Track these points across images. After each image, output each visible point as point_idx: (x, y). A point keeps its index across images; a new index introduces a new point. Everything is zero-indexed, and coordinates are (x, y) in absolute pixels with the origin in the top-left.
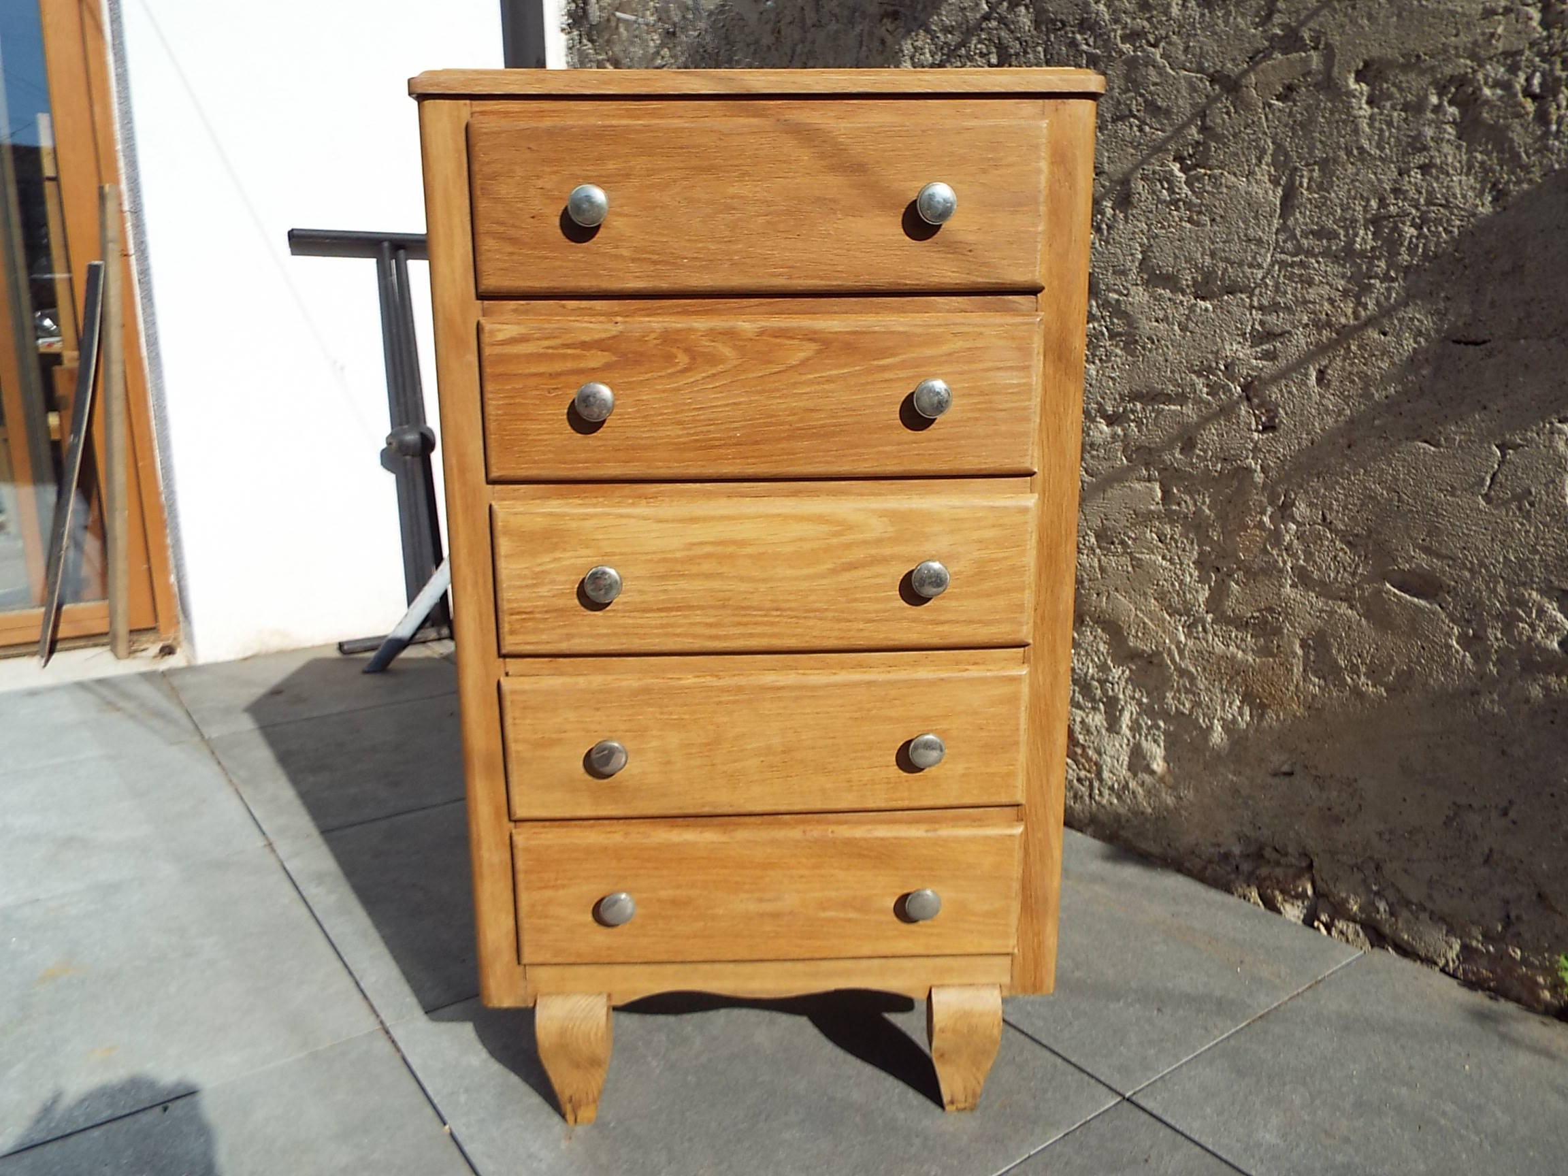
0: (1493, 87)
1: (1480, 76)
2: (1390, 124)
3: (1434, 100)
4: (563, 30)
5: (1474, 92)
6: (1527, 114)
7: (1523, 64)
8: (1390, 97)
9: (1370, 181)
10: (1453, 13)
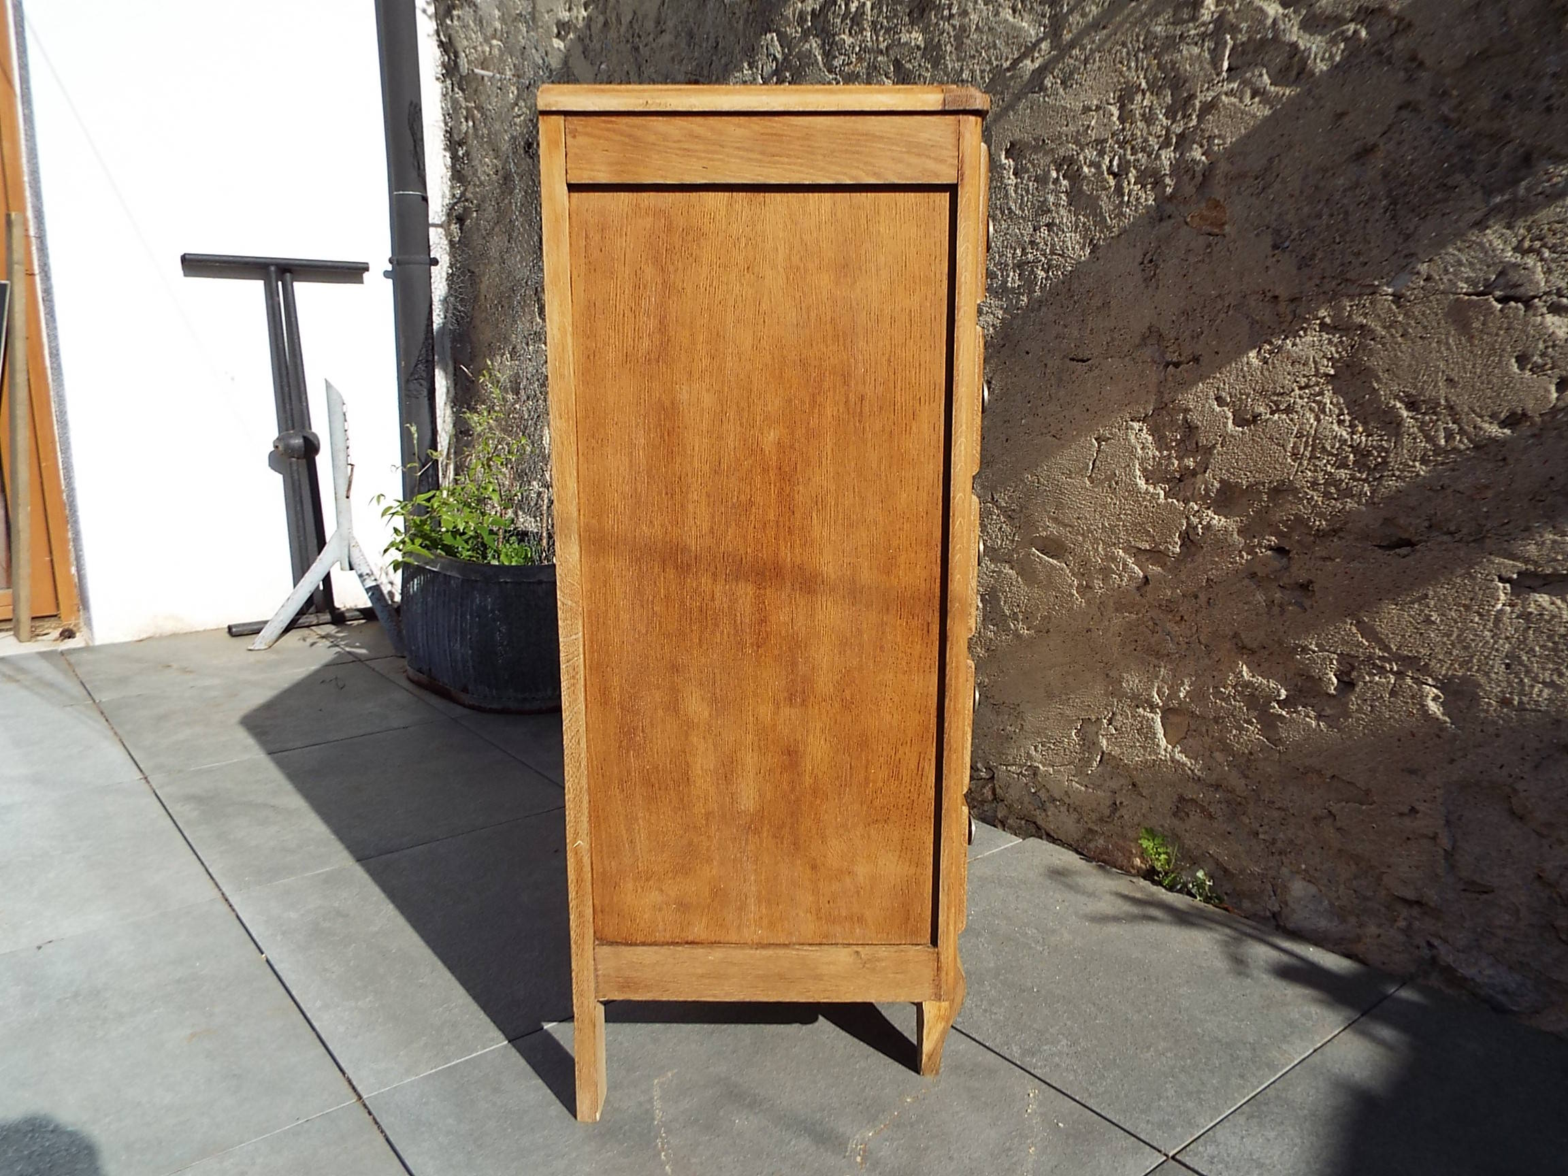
0: (1089, 166)
1: (1081, 157)
2: (1027, 191)
3: (1054, 174)
4: (438, 79)
5: (1078, 170)
6: (1110, 187)
7: (1107, 149)
8: (1027, 171)
9: (1016, 235)
10: (1065, 108)
